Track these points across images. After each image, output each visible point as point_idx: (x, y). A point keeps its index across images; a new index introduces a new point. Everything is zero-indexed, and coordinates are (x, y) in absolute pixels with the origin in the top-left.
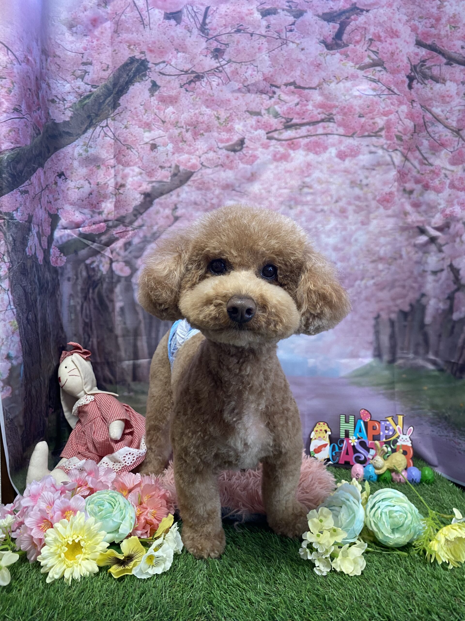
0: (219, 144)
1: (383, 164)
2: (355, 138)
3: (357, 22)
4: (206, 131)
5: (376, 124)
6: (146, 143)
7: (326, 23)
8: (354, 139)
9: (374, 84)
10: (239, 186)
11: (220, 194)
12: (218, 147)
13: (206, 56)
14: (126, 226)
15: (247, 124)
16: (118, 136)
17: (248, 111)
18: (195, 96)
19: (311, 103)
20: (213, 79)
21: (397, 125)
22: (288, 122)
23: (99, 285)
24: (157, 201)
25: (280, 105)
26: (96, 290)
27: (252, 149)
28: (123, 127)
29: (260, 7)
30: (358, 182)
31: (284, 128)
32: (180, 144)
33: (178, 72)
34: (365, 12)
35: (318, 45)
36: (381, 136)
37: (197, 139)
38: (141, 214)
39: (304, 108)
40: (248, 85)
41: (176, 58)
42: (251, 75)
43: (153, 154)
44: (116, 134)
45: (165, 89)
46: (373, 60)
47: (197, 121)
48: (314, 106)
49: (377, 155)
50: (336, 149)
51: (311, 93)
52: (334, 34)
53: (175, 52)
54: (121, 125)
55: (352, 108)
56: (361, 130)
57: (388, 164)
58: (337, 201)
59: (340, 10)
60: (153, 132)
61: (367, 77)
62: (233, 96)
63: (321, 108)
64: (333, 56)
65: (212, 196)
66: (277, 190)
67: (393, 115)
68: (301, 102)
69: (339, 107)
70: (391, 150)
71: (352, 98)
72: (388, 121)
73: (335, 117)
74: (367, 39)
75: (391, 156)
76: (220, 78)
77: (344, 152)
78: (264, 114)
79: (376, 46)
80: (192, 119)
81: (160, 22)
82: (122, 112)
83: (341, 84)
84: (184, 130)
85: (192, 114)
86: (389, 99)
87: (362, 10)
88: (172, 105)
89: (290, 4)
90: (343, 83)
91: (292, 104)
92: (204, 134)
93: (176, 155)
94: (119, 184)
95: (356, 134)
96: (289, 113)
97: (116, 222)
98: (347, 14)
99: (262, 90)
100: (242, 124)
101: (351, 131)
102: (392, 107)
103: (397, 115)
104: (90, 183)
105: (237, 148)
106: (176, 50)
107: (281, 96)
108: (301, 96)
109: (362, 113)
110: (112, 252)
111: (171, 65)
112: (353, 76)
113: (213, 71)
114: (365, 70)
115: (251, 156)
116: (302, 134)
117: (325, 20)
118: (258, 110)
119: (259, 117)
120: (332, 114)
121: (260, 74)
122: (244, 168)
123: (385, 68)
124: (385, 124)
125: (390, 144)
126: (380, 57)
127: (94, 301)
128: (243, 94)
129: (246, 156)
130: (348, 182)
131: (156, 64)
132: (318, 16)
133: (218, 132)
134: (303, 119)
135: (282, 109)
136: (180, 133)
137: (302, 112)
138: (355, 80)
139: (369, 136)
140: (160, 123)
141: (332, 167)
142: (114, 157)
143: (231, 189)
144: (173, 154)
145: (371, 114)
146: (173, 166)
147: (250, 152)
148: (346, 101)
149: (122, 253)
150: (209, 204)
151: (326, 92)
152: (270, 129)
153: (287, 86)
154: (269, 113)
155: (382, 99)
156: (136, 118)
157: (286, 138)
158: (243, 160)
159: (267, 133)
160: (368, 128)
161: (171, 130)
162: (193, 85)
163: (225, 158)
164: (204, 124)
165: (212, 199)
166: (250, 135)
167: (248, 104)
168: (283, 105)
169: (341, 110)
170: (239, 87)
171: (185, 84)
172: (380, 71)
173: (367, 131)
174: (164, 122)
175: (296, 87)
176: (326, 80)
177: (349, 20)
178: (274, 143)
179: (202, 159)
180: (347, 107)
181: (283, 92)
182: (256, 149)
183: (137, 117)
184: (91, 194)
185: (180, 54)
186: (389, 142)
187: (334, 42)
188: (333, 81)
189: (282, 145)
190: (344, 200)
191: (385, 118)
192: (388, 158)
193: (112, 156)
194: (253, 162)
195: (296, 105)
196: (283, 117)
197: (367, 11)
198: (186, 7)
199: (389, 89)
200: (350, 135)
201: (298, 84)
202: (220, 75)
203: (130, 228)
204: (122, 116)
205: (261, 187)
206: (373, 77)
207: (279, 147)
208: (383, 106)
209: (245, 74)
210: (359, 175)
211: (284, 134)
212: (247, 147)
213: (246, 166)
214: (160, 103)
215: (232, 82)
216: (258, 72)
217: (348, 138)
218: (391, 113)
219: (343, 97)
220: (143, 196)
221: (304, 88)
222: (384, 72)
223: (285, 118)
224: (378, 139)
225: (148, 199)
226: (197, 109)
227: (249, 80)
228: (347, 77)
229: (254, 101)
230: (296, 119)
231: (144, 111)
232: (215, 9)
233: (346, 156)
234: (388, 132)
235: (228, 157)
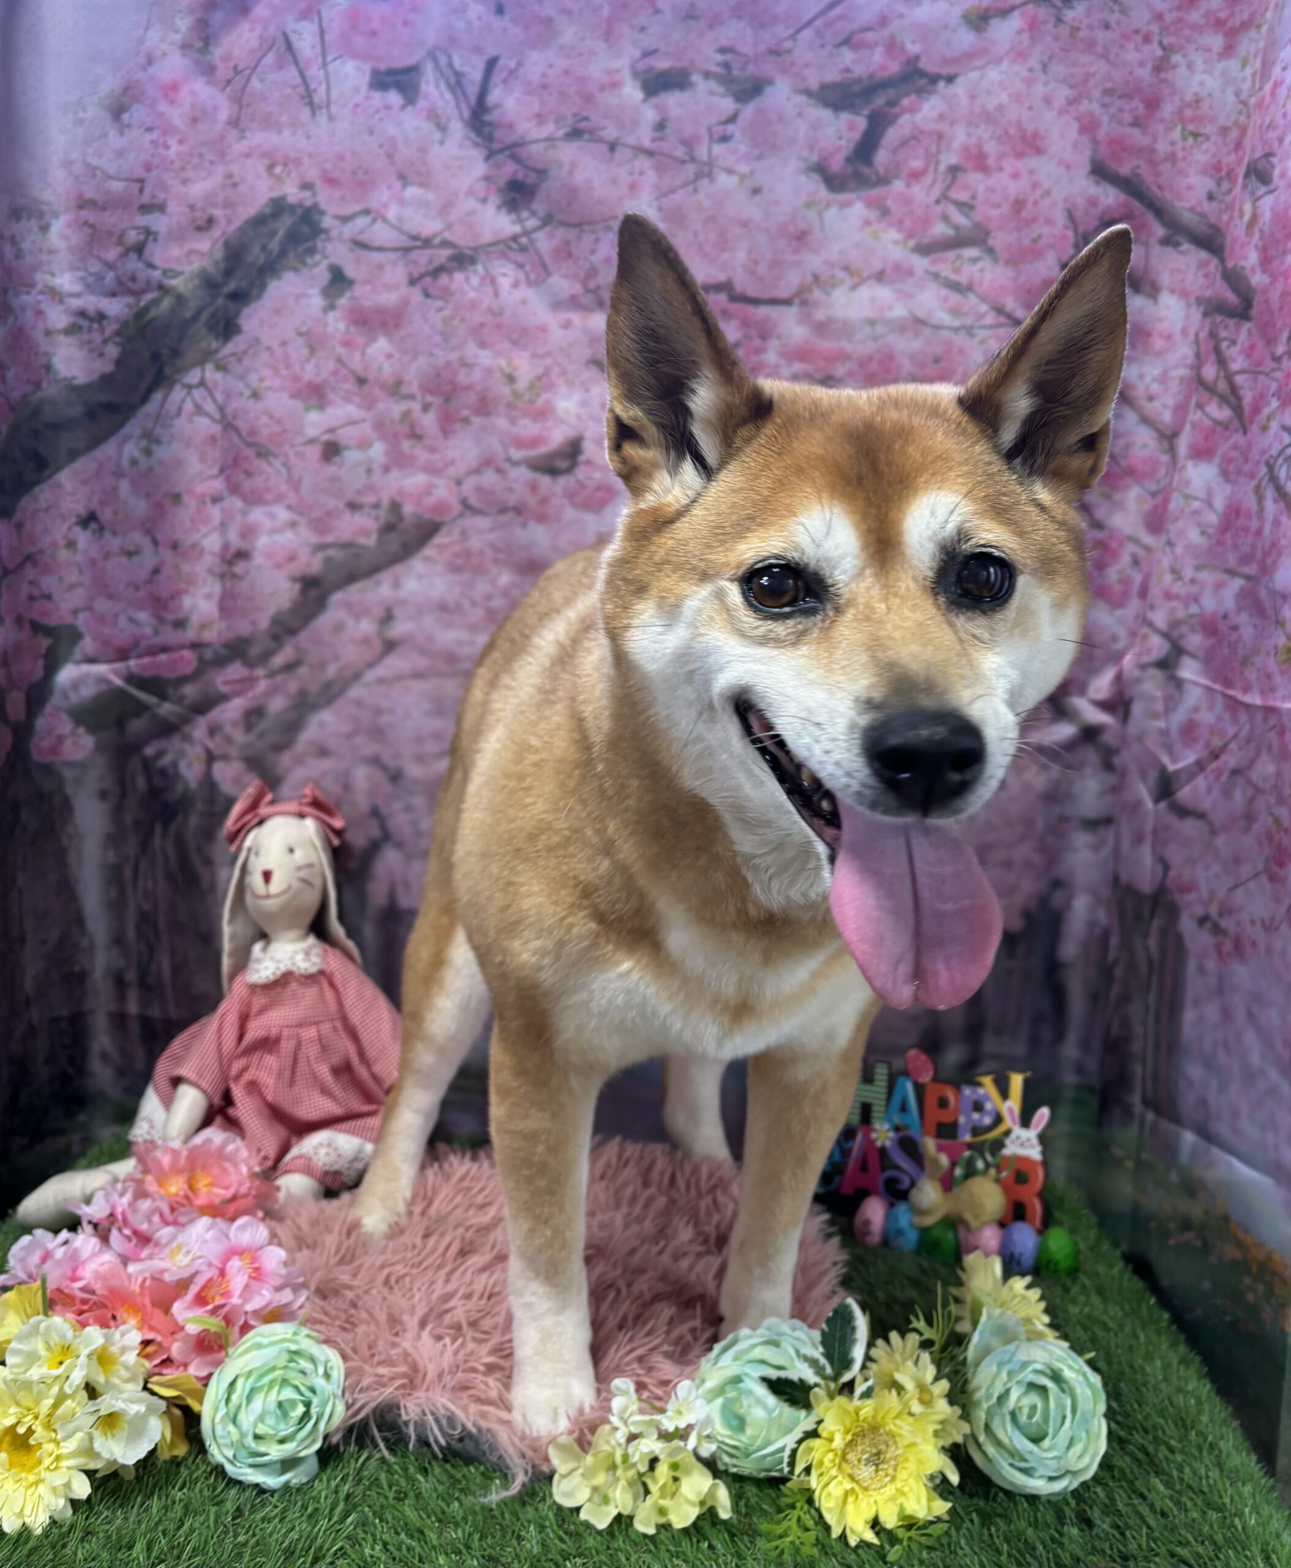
0: (511, 451)
3: (919, 117)
4: (477, 412)
6: (312, 441)
7: (826, 114)
9: (955, 298)
11: (513, 585)
12: (509, 460)
13: (484, 200)
14: (250, 665)
15: (591, 398)
16: (235, 417)
17: (594, 362)
18: (447, 313)
19: (773, 344)
20: (502, 270)
23: (179, 819)
24: (337, 597)
26: (173, 829)
27: (601, 468)
28: (247, 393)
29: (641, 66)
32: (406, 445)
33: (403, 241)
34: (942, 84)
35: (803, 178)
37: (453, 432)
38: (292, 632)
39: (753, 358)
40: (598, 288)
41: (402, 202)
43: (331, 470)
44: (229, 410)
45: (368, 288)
46: (957, 228)
47: (452, 382)
48: (781, 354)
51: (774, 315)
52: (852, 145)
53: (398, 185)
54: (240, 386)
55: (889, 361)
59: (871, 77)
60: (330, 411)
61: (936, 276)
62: (555, 319)
63: (799, 361)
64: (847, 211)
65: (490, 589)
69: (852, 357)
71: (891, 332)
74: (942, 167)
76: (521, 266)
79: (966, 187)
80: (438, 376)
81: (359, 98)
82: (245, 352)
83: (864, 291)
84: (416, 406)
85: (441, 362)
87: (934, 79)
88: (388, 335)
89: (728, 57)
90: (870, 287)
92: (472, 418)
93: (394, 474)
94: (233, 549)
97: (223, 651)
98: (891, 93)
100: (576, 397)
104: (155, 543)
105: (562, 464)
106: (403, 179)
108: (746, 324)
110: (212, 731)
111: (385, 220)
112: (897, 269)
113: (501, 246)
114: (933, 256)
115: (598, 488)
117: (827, 103)
120: (831, 378)
122: (577, 520)
123: (991, 251)
126: (978, 217)
127: (166, 858)
128: (585, 314)
129: (584, 486)
131: (345, 219)
132: (808, 93)
133: (509, 416)
136: (406, 415)
138: (903, 282)
140: (350, 385)
142: (222, 470)
144: (386, 469)
146: (385, 503)
147: (595, 475)
148: (875, 341)
149: (239, 736)
150: (480, 612)
151: (820, 315)
155: (976, 341)
156: (284, 372)
158: (576, 499)
161: (381, 405)
162: (444, 279)
163: (527, 490)
164: (471, 393)
165: (490, 598)
166: (600, 430)
167: (596, 340)
169: (858, 366)
170: (572, 291)
171: (422, 277)
172: (975, 260)
174: (361, 381)
175: (732, 297)
176: (822, 278)
177: (896, 110)
179: (466, 489)
180: (877, 358)
183: (288, 366)
184: (156, 571)
185: (411, 192)
187: (850, 170)
188: (842, 282)
193: (215, 470)
194: (602, 503)
197: (950, 79)
198: (432, 55)
199: (998, 312)
201: (738, 287)
203: (260, 672)
204: (246, 362)
206: (953, 277)
209: (590, 255)
212: (589, 463)
213: (580, 515)
214: (352, 329)
215: (554, 278)
219: (868, 330)
220: (297, 587)
221: (756, 302)
222: (986, 263)
225: (314, 592)
226: (453, 349)
227: (602, 273)
228: (881, 274)
231: (305, 351)
232: (512, 64)
235: (534, 487)
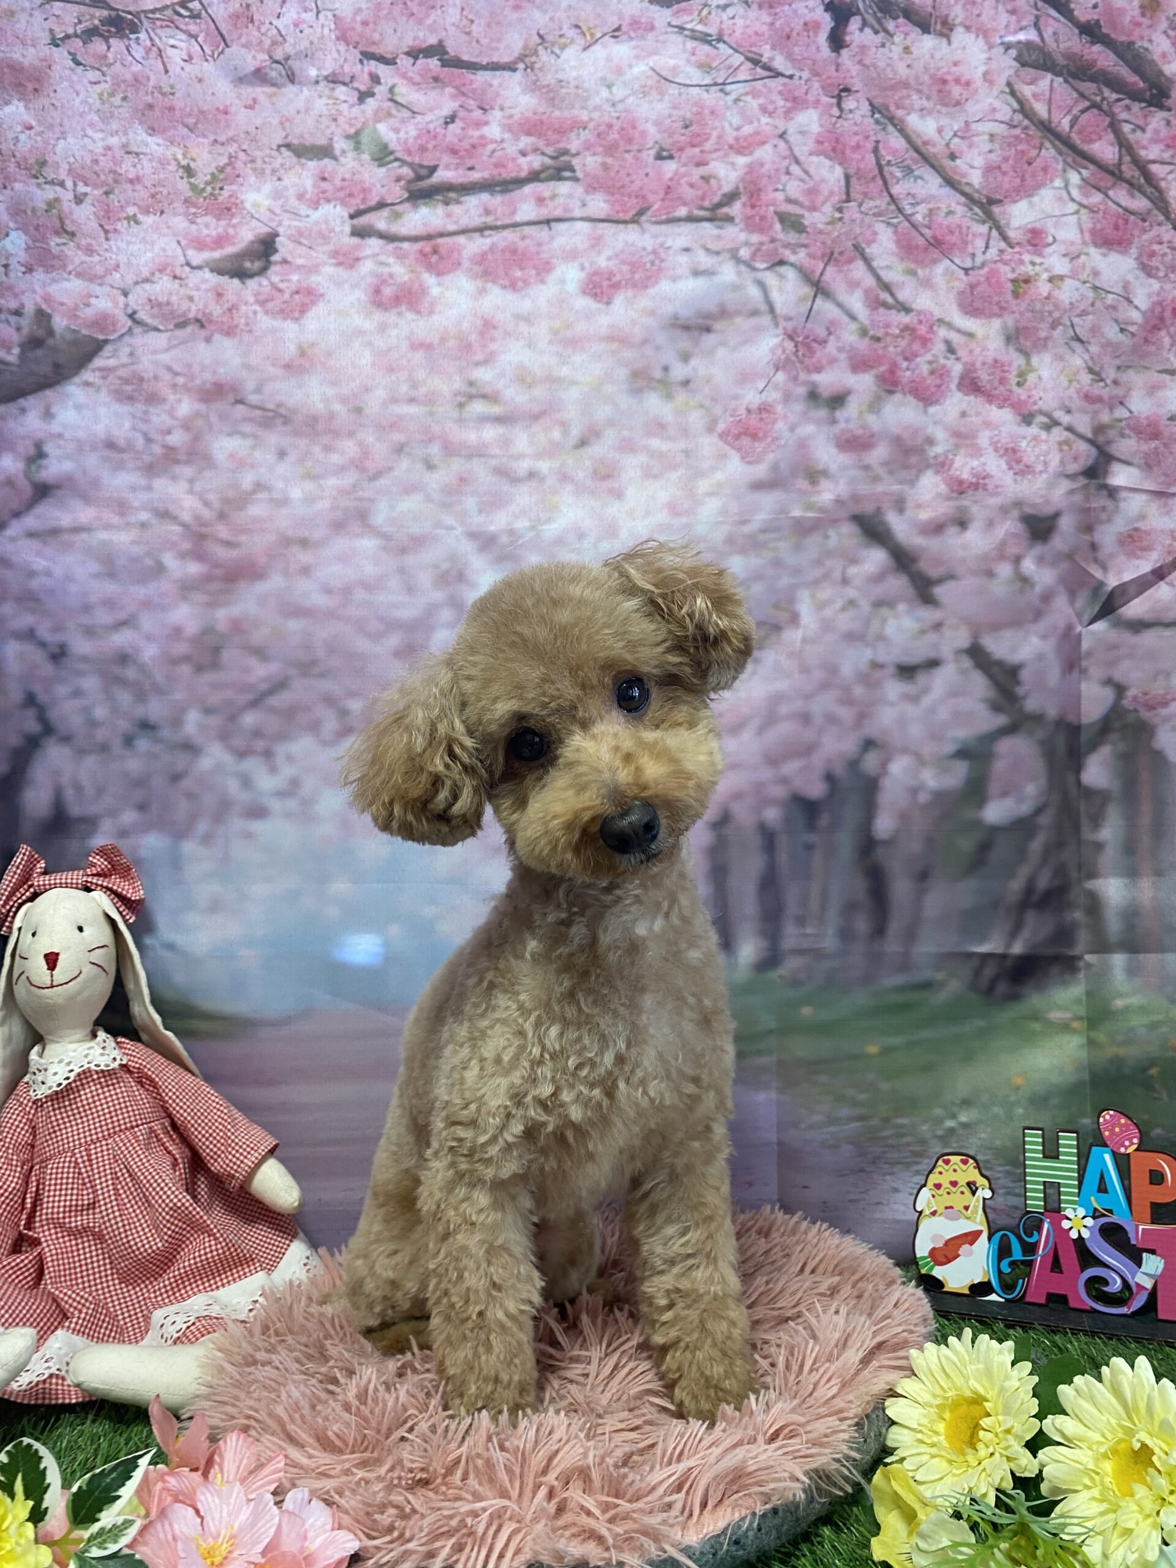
0: (191, 253)
1: (738, 313)
2: (646, 225)
4: (146, 211)
5: (713, 182)
8: (643, 231)
9: (703, 50)
10: (258, 390)
11: (197, 414)
12: (188, 264)
15: (286, 188)
17: (288, 146)
18: (106, 86)
19: (497, 114)
20: (172, 42)
21: (784, 178)
22: (419, 178)
25: (393, 122)
27: (299, 267)
30: (658, 374)
31: (408, 200)
32: (54, 242)
36: (730, 219)
37: (117, 231)
39: (477, 133)
40: (287, 58)
42: (296, 25)
47: (114, 172)
48: (508, 128)
49: (717, 279)
50: (583, 268)
51: (495, 82)
55: (634, 128)
56: (663, 200)
57: (755, 313)
58: (583, 443)
61: (681, 29)
62: (239, 97)
63: (529, 133)
65: (169, 422)
66: (384, 405)
67: (768, 147)
68: (462, 114)
69: (591, 125)
70: (764, 265)
71: (634, 93)
72: (751, 168)
73: (575, 162)
75: (762, 285)
76: (195, 37)
77: (610, 275)
78: (344, 152)
80: (96, 162)
83: (598, 50)
84: (66, 195)
85: (99, 148)
86: (755, 94)
88: (23, 98)
90: (605, 46)
91: (433, 119)
92: (140, 217)
93: (39, 275)
95: (649, 213)
96: (423, 149)
99: (334, 74)
100: (267, 188)
101: (633, 206)
102: (765, 120)
103: (782, 145)
105: (253, 265)
107: (396, 90)
108: (463, 94)
109: (667, 143)
112: (635, 23)
113: (169, 12)
114: (675, 7)
115: (297, 292)
116: (465, 222)
118: (322, 141)
119: (326, 161)
120: (565, 152)
121: (326, 18)
122: (274, 331)
124: (742, 180)
125: (762, 244)
128: (273, 89)
129: (280, 290)
130: (622, 373)
133: (186, 214)
134: (471, 169)
135: (402, 134)
136: (53, 204)
137: (466, 144)
138: (643, 38)
139: (690, 219)
141: (568, 326)
143: (231, 398)
144: (29, 269)
145: (697, 150)
146: (29, 311)
147: (295, 278)
148: (613, 105)
150: (157, 450)
151: (548, 79)
152: (364, 200)
153: (416, 58)
154: (357, 147)
155: (730, 99)
157: (413, 233)
158: (270, 305)
159: (352, 217)
160: (689, 193)
161: (19, 187)
162: (100, 47)
163: (211, 296)
164: (139, 187)
165: (169, 432)
166: (296, 223)
167: (288, 120)
168: (403, 121)
169: (599, 135)
170: (257, 64)
171: (67, 37)
173: (685, 204)
175: (445, 63)
176: (549, 38)
178: (377, 250)
179: (137, 299)
180: (617, 126)
181: (404, 76)
182: (314, 269)
186: (755, 238)
188: (573, 41)
189: (401, 256)
190: (610, 436)
191: (742, 161)
192: (754, 292)
194: (303, 309)
195: (447, 123)
196: (404, 163)
199: (756, 62)
200: (628, 217)
201: (452, 49)
202: (193, 28)
205: (330, 392)
206: (699, 28)
207: (391, 260)
208: (736, 121)
209: (275, 22)
210: (658, 348)
211: (406, 218)
212: (285, 262)
213: (277, 323)
215: (234, 49)
216: (318, 12)
217: (621, 226)
218: (764, 143)
219: (605, 93)
221: (473, 67)
222: (738, 7)
223: (411, 165)
224: (721, 228)
226: (115, 133)
227: (290, 40)
228: (618, 29)
229: (307, 111)
230: (447, 167)
233: (616, 286)
234: (753, 206)
235: (220, 295)
